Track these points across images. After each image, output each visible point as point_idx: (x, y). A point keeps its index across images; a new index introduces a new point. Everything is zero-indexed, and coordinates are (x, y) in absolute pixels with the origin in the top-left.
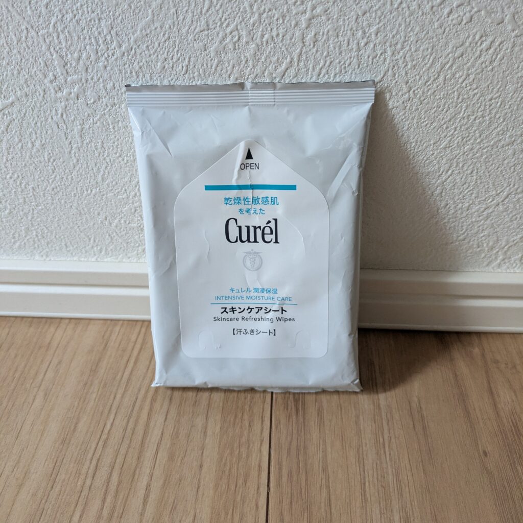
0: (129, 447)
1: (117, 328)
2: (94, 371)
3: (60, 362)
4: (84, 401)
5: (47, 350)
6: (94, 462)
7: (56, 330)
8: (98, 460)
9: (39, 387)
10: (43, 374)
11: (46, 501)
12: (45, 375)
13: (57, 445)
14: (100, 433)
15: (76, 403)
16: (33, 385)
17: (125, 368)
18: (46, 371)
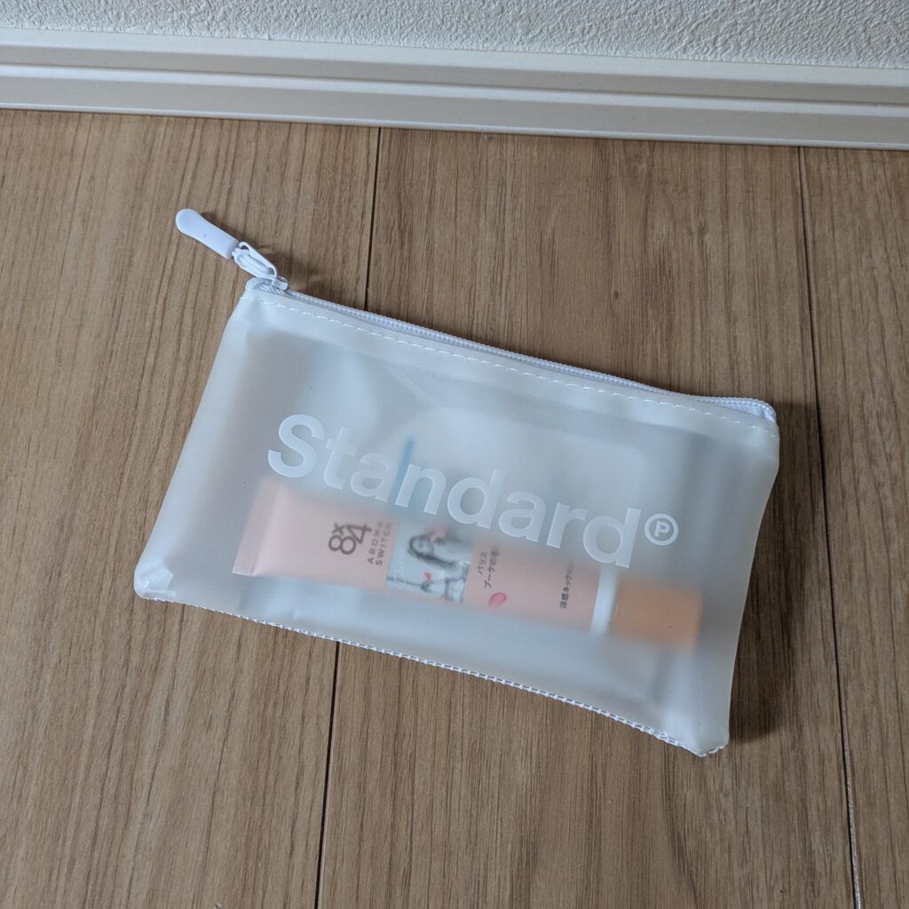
0: (200, 284)
1: (162, 129)
2: (140, 189)
3: (93, 178)
4: (135, 228)
5: (71, 160)
6: (161, 302)
7: (77, 130)
8: (165, 299)
9: (74, 210)
10: (73, 193)
11: (113, 343)
12: (76, 194)
13: (112, 283)
14: (162, 269)
15: (126, 232)
16: (65, 208)
17: (181, 187)
18: (78, 188)
